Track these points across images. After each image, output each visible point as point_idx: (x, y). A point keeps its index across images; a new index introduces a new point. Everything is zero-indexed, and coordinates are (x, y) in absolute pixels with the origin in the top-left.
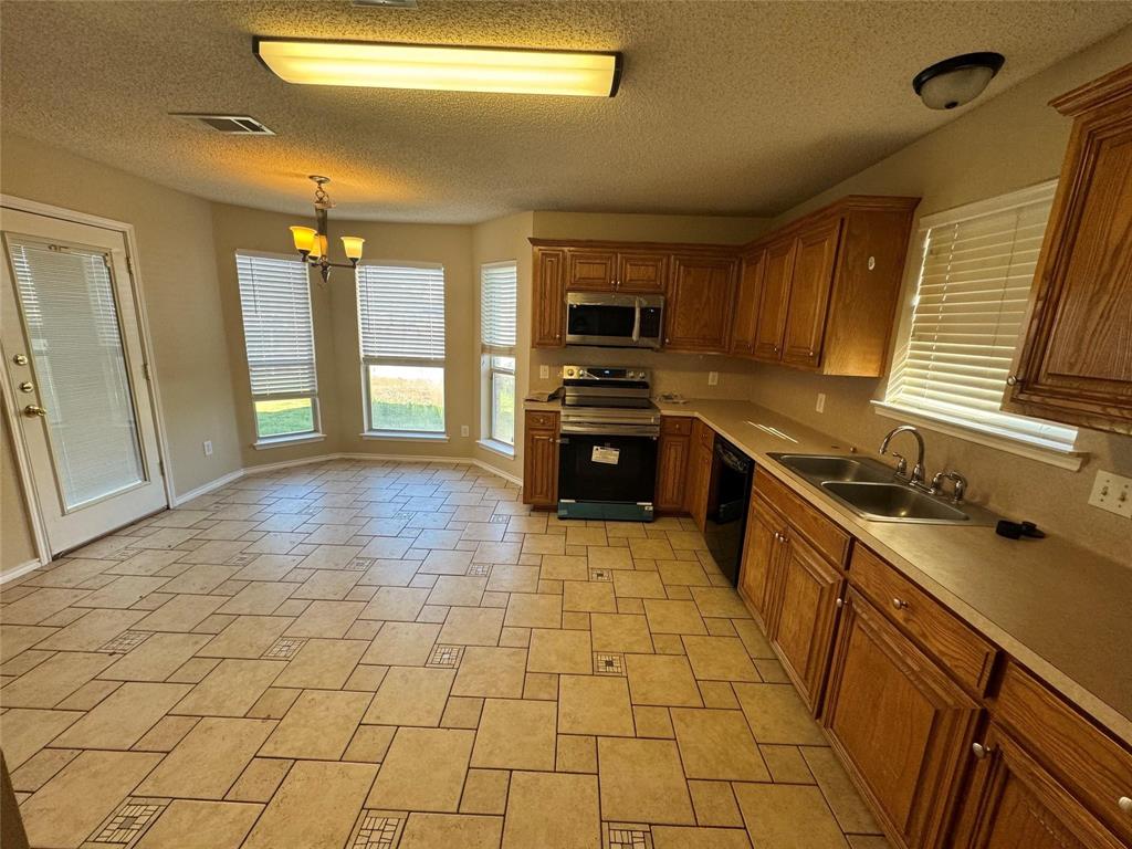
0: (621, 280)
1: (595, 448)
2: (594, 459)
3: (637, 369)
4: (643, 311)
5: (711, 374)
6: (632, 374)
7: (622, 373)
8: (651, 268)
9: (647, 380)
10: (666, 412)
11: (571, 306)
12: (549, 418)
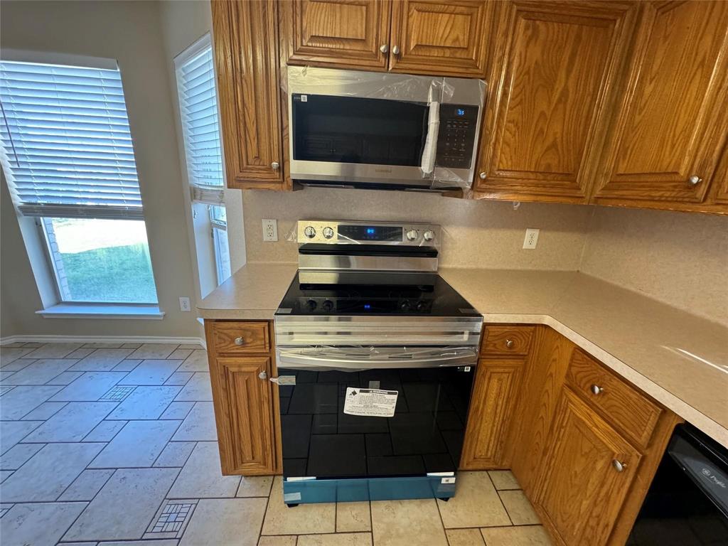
0: (399, 47)
1: (350, 390)
2: (348, 409)
3: (421, 225)
4: (445, 110)
5: (529, 232)
6: (411, 234)
7: (395, 232)
8: (460, 18)
9: (435, 245)
10: (489, 318)
11: (296, 97)
12: (254, 333)
